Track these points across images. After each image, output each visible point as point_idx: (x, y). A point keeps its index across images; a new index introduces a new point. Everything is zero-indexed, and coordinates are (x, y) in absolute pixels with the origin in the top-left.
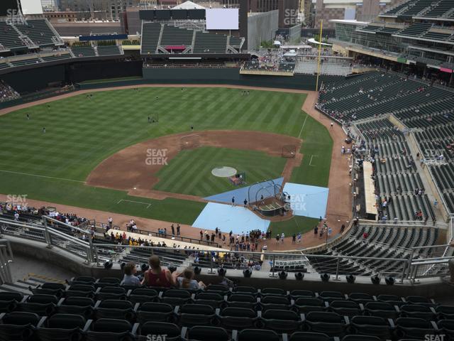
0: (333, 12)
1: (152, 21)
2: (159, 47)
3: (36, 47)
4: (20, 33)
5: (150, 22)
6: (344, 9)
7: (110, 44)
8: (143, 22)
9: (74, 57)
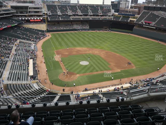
1: (147, 10)
2: (142, 21)
3: (102, 14)
4: (100, 10)
5: (147, 11)
7: (127, 17)
8: (144, 11)
9: (112, 20)
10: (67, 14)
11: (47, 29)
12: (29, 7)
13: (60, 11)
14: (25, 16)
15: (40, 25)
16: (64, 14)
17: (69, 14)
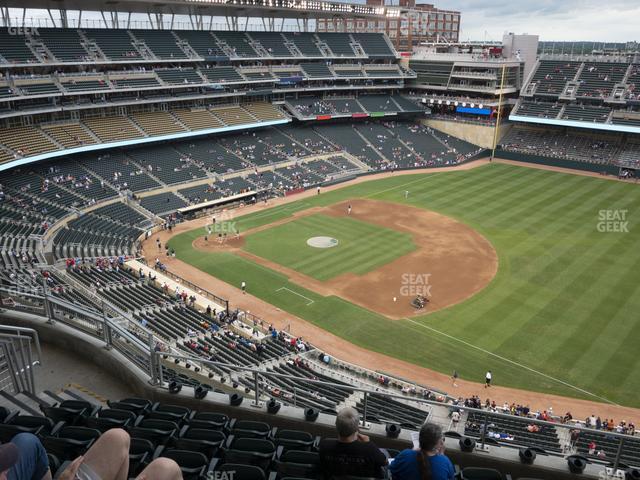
10: (602, 96)
11: (498, 147)
12: (455, 64)
13: (582, 85)
14: (439, 93)
15: (478, 127)
16: (591, 97)
17: (610, 100)
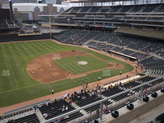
0: (24, 14)
6: (28, 13)
